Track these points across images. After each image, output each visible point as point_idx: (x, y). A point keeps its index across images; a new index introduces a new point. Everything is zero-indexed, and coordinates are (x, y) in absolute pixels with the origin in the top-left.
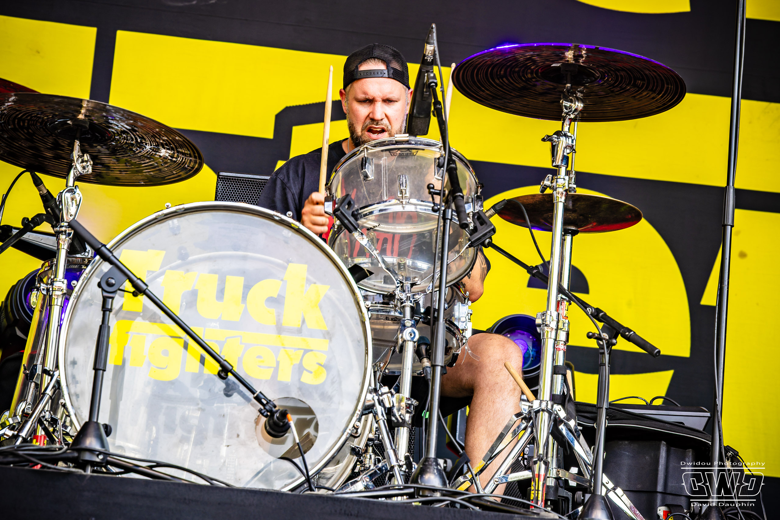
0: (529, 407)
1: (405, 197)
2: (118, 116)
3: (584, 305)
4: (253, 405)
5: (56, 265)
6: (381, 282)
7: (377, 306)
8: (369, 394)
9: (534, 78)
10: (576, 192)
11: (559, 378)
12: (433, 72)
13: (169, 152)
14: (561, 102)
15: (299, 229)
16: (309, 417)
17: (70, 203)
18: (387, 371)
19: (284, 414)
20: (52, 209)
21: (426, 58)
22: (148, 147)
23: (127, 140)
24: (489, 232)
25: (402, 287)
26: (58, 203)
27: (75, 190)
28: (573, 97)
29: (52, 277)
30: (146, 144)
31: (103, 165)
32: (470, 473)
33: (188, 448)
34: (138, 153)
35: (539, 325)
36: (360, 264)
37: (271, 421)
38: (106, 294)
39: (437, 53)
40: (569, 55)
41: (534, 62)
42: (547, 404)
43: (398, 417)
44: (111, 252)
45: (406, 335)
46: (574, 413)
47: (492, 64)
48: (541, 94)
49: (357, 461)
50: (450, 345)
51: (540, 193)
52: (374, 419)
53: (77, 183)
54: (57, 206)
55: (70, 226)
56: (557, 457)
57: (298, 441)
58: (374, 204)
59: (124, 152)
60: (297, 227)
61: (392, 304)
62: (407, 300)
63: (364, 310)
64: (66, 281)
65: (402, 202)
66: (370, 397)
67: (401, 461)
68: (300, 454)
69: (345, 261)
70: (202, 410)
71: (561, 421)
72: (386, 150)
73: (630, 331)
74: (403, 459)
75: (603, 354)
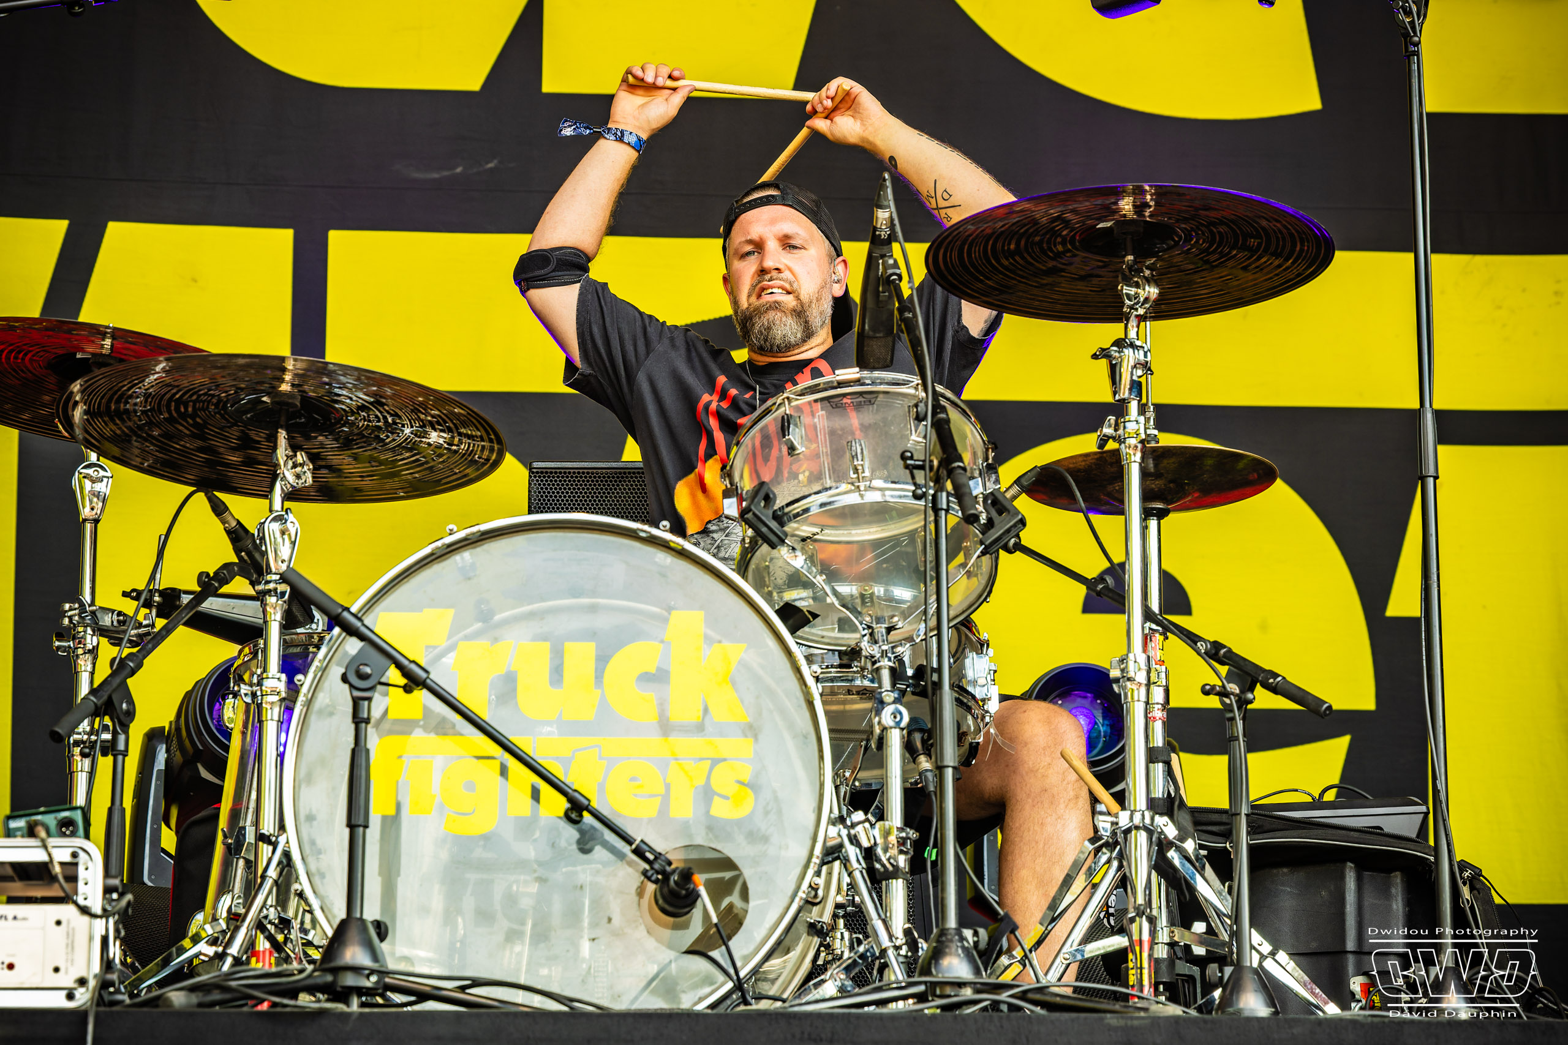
0: (1113, 823)
1: (863, 477)
2: (349, 380)
3: (1191, 638)
4: (630, 864)
5: (265, 651)
6: (833, 629)
7: (830, 672)
8: (831, 827)
9: (1069, 251)
10: (1158, 442)
11: (1159, 767)
12: (892, 255)
13: (445, 435)
14: (1119, 288)
15: (683, 549)
16: (727, 875)
17: (279, 540)
18: (857, 784)
19: (686, 876)
20: (249, 554)
21: (877, 233)
22: (407, 431)
23: (370, 421)
24: (1015, 525)
26: (258, 542)
27: (286, 516)
28: (1140, 277)
29: (259, 671)
30: (403, 426)
31: (330, 468)
32: (1019, 948)
33: (522, 949)
34: (390, 442)
35: (1117, 680)
36: (795, 600)
37: (665, 890)
38: (357, 694)
39: (896, 222)
40: (1126, 205)
41: (1067, 223)
42: (1143, 815)
43: (886, 862)
44: (360, 619)
45: (886, 717)
46: (1190, 828)
47: (993, 233)
48: (1082, 278)
49: (821, 945)
50: (964, 729)
51: (1096, 450)
52: (844, 870)
53: (287, 504)
54: (257, 548)
55: (284, 579)
56: (1168, 906)
57: (715, 920)
58: (810, 495)
59: (365, 442)
60: (680, 548)
61: (857, 667)
62: (882, 656)
63: (810, 681)
64: (283, 677)
65: (858, 487)
66: (833, 831)
67: (897, 938)
68: (721, 941)
69: (768, 597)
70: (541, 880)
71: (1171, 844)
72: (822, 399)
73: (1275, 675)
74: (901, 935)
75: (1232, 720)
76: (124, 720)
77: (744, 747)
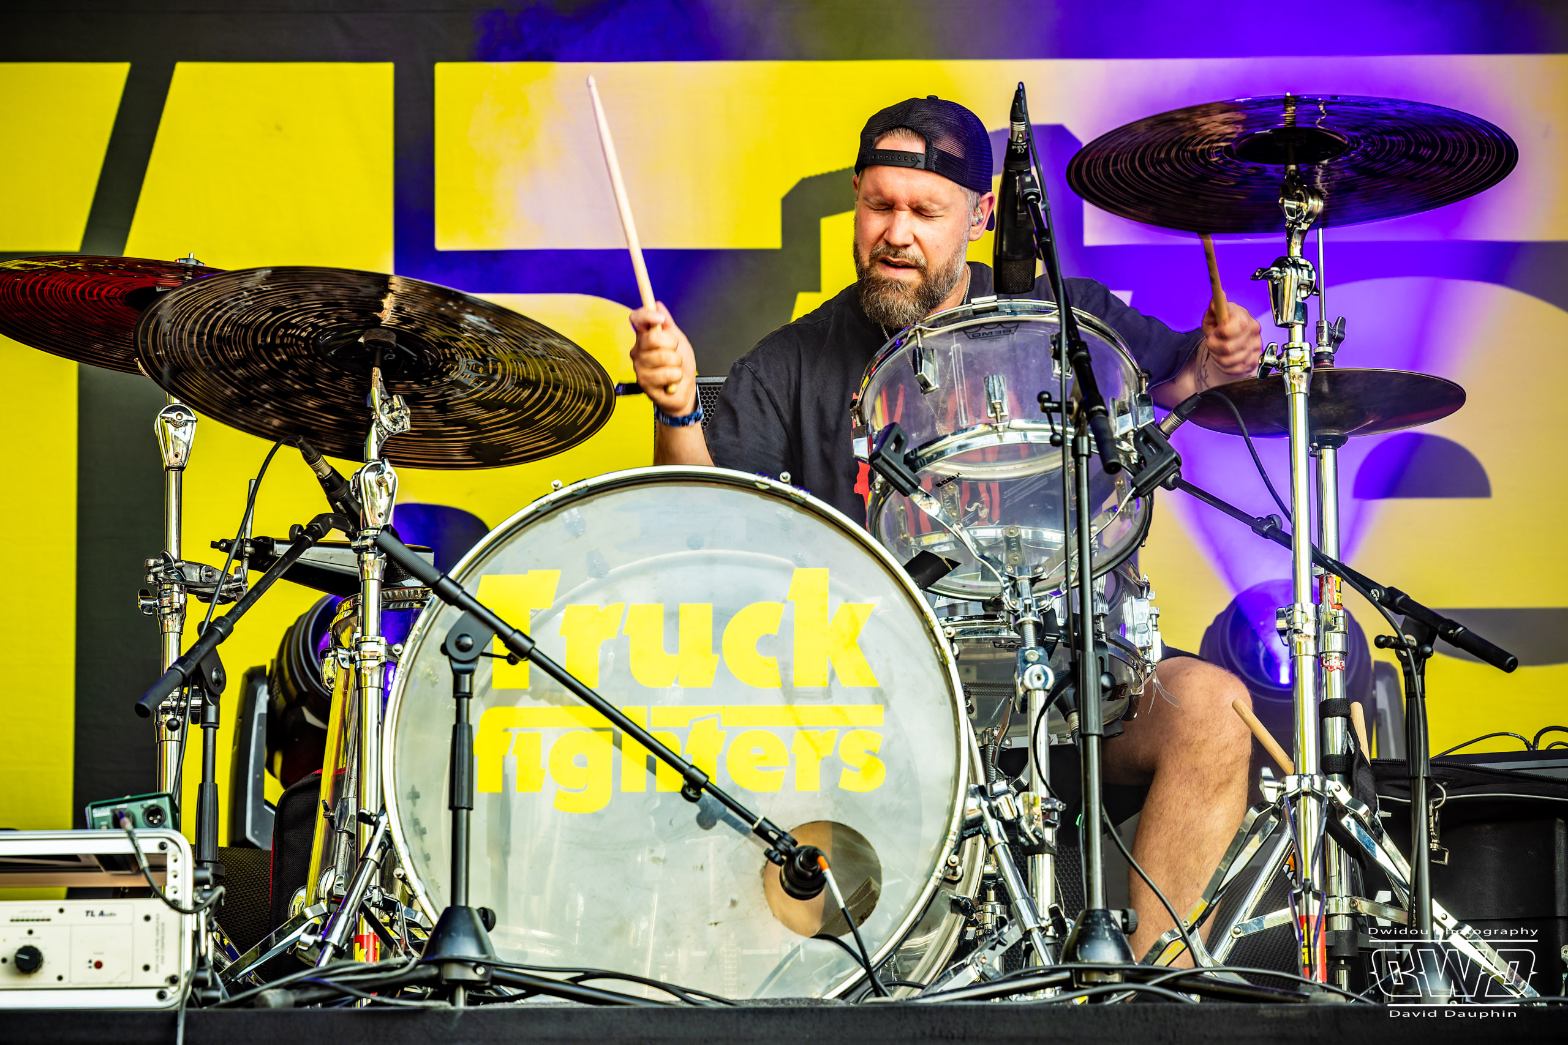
0: (1280, 790)
1: (1001, 417)
3: (1364, 585)
5: (364, 608)
6: (976, 578)
7: (974, 624)
8: (969, 799)
11: (1336, 723)
14: (1280, 202)
17: (375, 493)
19: (813, 856)
20: (345, 505)
21: (1013, 147)
24: (1168, 465)
25: (1014, 586)
26: (354, 494)
27: (382, 466)
28: (1302, 189)
29: (358, 634)
35: (1283, 632)
37: (791, 871)
38: (457, 666)
42: (1312, 780)
43: (1031, 836)
44: (458, 586)
45: (1030, 679)
47: (1139, 146)
49: (967, 921)
54: (353, 498)
57: (842, 904)
58: (946, 436)
60: (802, 500)
61: (1000, 618)
62: (1025, 611)
63: (944, 642)
64: (383, 641)
65: (996, 428)
66: (973, 803)
67: (1043, 919)
70: (659, 860)
71: (1343, 811)
72: (957, 330)
73: (1455, 625)
74: (1047, 915)
75: (1408, 675)
76: (214, 688)
77: (875, 714)
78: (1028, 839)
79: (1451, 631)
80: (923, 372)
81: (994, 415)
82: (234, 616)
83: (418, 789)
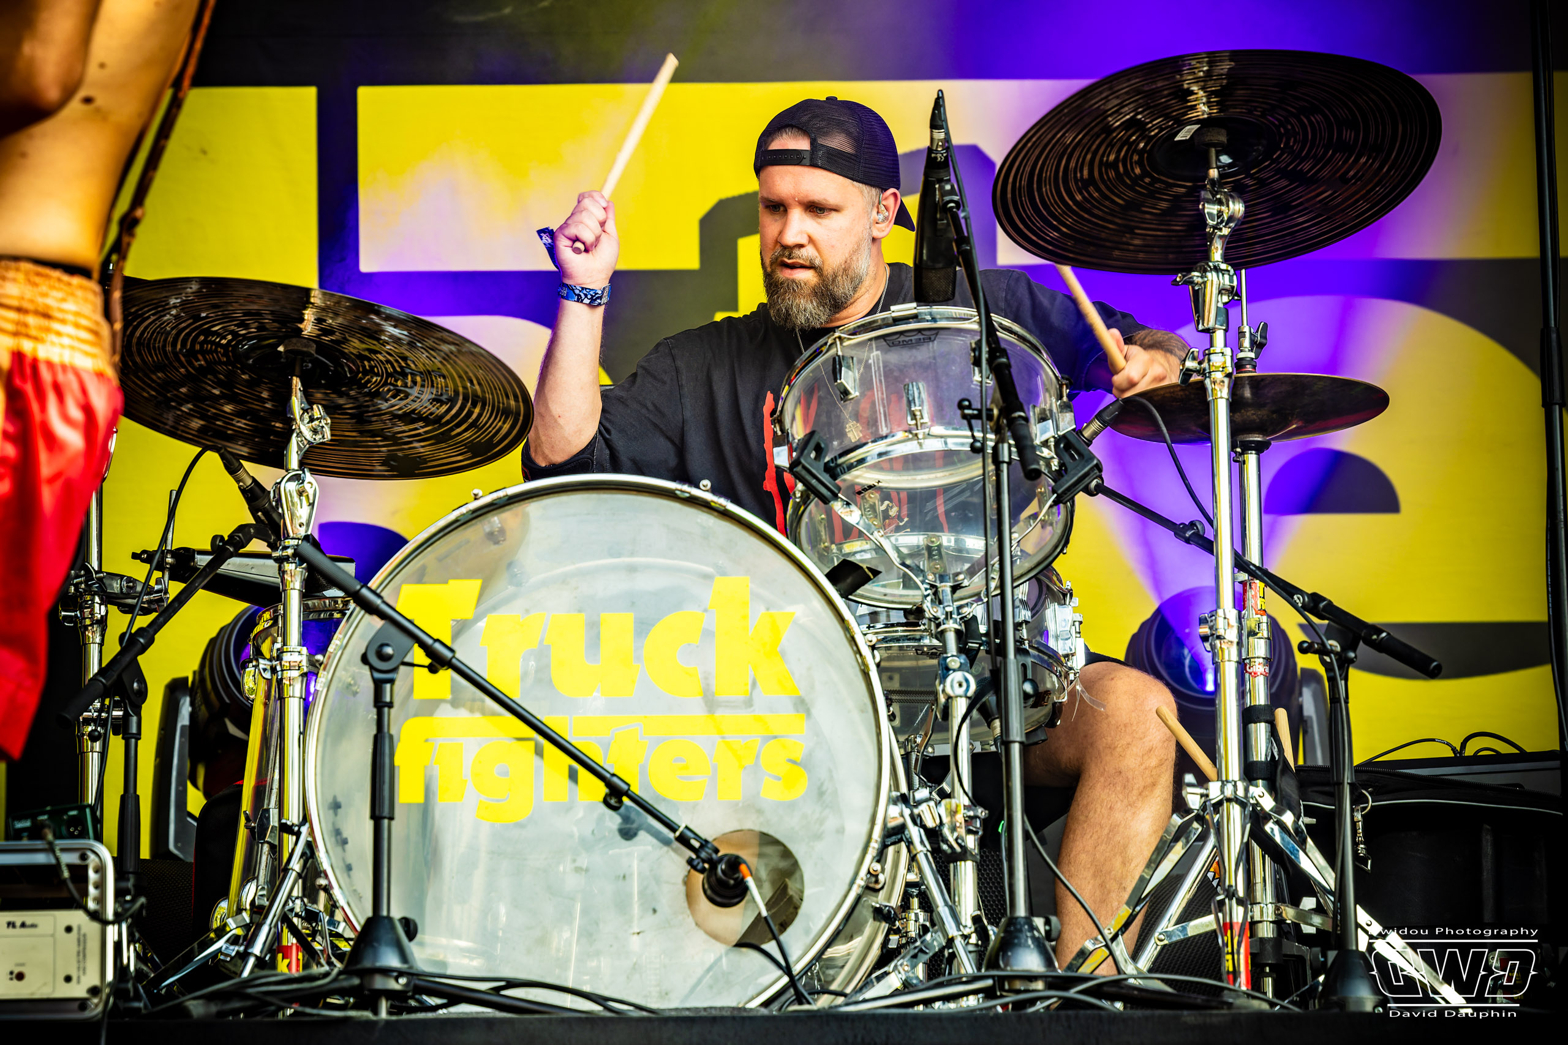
1: (922, 424)
3: (1287, 590)
4: (675, 852)
5: (285, 616)
6: (897, 586)
8: (891, 807)
11: (1261, 727)
12: (949, 180)
14: (1198, 209)
15: (726, 510)
17: (297, 501)
18: (930, 750)
19: (734, 866)
20: (265, 514)
21: (933, 155)
24: (1092, 470)
25: (936, 594)
26: (274, 503)
27: (303, 476)
28: (1223, 193)
29: (279, 642)
35: (1206, 638)
36: (851, 556)
38: (378, 675)
42: (1235, 786)
43: (953, 843)
45: (952, 686)
49: (890, 930)
50: (1047, 687)
54: (274, 509)
56: (1275, 880)
57: (764, 913)
58: (866, 443)
60: (723, 508)
61: (922, 626)
62: (946, 618)
63: (865, 650)
64: (304, 650)
65: (916, 435)
66: (895, 811)
67: (966, 926)
68: (772, 934)
70: (582, 870)
71: (1267, 817)
72: (877, 338)
74: (969, 923)
75: (1332, 680)
76: (135, 699)
77: (797, 723)
78: (951, 846)
79: (1375, 637)
80: (842, 380)
81: (914, 422)
82: (155, 627)
83: (340, 799)
